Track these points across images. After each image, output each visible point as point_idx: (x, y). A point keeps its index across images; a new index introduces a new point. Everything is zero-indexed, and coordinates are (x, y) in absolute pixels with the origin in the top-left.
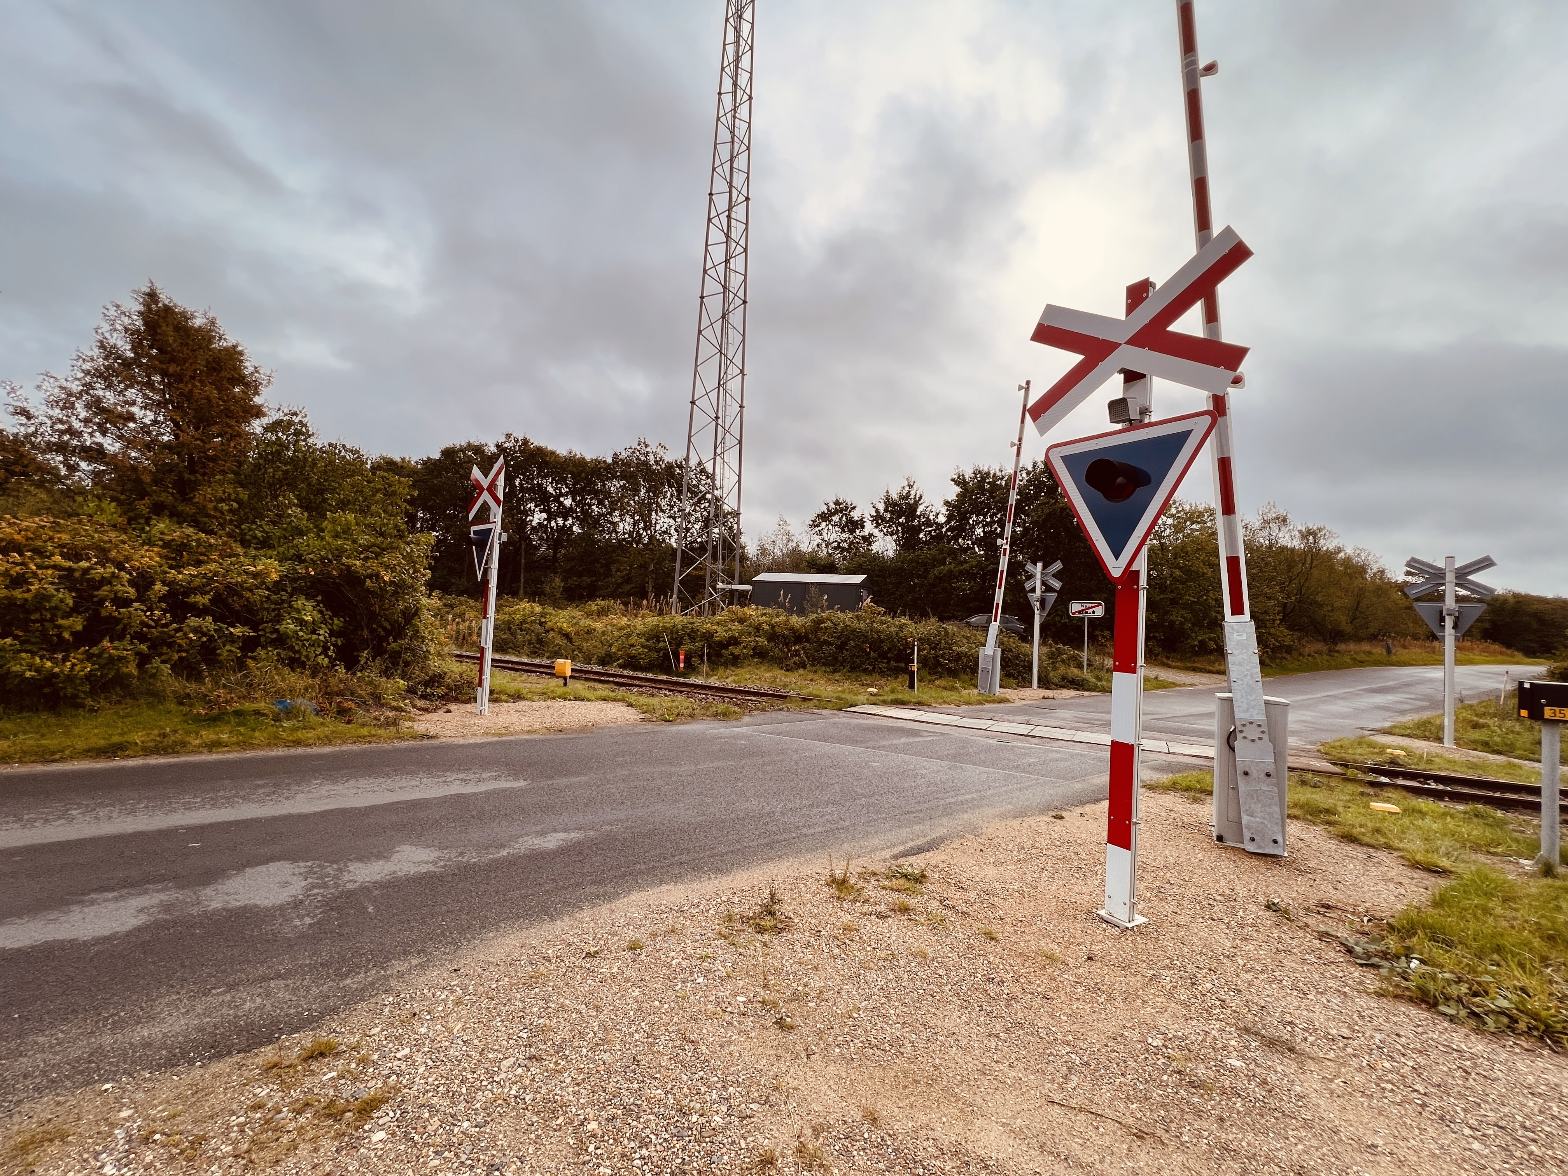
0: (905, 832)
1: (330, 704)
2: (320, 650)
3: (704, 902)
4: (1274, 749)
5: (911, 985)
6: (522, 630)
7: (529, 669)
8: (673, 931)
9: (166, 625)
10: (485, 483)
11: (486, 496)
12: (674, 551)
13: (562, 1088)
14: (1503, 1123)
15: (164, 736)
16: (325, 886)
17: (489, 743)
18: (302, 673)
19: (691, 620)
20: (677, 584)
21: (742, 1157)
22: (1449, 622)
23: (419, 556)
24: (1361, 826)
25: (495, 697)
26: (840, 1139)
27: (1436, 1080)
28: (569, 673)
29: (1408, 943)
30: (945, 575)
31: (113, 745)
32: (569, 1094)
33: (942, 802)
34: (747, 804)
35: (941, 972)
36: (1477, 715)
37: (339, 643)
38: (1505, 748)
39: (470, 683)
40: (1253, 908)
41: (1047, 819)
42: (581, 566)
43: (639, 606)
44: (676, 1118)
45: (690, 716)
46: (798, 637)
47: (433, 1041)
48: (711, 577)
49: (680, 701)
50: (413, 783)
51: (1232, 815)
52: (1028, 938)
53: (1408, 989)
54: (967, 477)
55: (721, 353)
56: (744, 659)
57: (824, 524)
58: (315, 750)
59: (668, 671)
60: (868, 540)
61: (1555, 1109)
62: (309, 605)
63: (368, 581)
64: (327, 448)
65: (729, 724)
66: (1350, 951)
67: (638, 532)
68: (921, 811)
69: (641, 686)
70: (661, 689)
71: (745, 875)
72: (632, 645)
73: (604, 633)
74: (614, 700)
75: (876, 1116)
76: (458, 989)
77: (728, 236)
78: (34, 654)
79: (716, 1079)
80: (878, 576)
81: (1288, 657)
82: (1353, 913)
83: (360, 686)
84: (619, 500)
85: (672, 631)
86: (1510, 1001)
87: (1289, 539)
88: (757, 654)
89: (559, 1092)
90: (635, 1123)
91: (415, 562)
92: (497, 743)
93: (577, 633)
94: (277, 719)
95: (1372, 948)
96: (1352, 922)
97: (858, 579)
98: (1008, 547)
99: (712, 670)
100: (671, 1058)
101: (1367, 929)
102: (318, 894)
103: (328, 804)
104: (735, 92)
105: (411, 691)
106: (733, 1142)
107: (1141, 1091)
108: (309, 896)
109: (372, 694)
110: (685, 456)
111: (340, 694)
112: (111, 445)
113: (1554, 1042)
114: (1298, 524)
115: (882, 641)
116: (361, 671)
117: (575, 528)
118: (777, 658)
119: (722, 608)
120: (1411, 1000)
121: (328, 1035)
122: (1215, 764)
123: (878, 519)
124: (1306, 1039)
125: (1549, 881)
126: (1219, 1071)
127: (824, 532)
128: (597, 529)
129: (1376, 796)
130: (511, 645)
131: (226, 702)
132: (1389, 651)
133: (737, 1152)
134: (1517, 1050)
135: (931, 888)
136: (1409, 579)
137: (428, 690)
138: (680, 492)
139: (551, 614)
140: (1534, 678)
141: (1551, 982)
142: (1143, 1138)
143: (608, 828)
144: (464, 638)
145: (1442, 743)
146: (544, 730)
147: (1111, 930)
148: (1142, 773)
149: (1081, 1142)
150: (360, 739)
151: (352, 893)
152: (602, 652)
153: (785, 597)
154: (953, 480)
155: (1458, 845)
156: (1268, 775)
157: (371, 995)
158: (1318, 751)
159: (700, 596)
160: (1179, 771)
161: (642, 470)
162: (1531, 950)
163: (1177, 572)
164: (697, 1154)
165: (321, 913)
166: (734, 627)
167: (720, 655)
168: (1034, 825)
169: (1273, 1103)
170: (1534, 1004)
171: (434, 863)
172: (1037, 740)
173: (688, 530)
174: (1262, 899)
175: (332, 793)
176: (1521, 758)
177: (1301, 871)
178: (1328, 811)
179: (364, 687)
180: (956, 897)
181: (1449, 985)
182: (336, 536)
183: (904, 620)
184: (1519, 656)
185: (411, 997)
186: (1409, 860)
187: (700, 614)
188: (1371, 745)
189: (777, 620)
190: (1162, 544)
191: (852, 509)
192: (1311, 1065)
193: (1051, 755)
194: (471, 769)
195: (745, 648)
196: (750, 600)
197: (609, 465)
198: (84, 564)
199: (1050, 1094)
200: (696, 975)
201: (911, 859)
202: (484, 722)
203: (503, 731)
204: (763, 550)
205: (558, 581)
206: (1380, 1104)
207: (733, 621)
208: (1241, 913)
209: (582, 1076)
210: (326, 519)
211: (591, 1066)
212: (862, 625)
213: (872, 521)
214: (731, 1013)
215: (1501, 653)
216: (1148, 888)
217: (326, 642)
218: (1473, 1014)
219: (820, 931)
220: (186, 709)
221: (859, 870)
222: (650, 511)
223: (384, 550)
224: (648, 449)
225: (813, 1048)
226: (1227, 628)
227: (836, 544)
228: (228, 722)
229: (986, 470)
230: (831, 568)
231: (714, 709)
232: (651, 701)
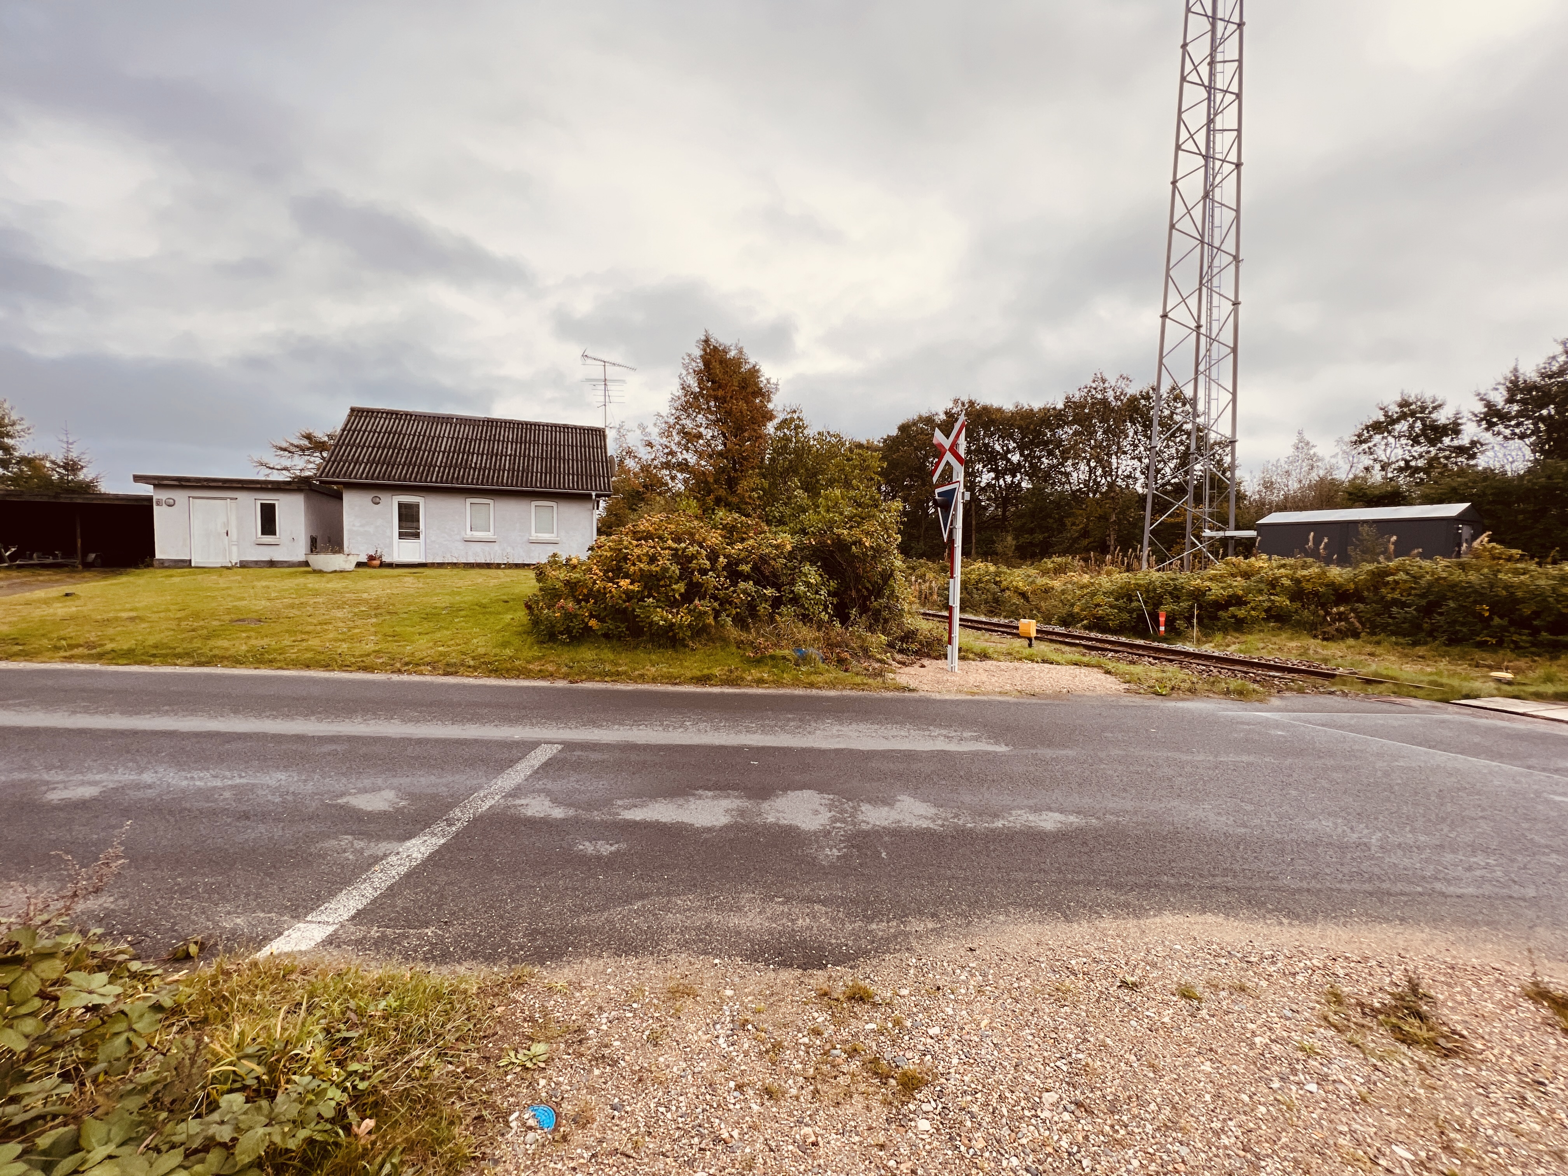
1: (832, 654)
6: (977, 589)
7: (990, 628)
9: (727, 589)
10: (947, 443)
11: (948, 457)
12: (1143, 498)
15: (731, 671)
17: (963, 701)
18: (811, 627)
19: (1173, 576)
20: (1147, 535)
23: (891, 523)
25: (964, 655)
28: (1034, 634)
31: (704, 676)
34: (1316, 825)
37: (835, 602)
39: (940, 641)
42: (1032, 522)
43: (1101, 562)
45: (1190, 690)
46: (1343, 595)
47: (962, 1029)
48: (1194, 523)
49: (1172, 672)
50: (903, 733)
55: (1203, 244)
56: (1253, 623)
57: (1378, 438)
58: (824, 693)
59: (1144, 635)
60: (1469, 450)
62: (813, 570)
63: (853, 548)
64: (817, 436)
65: (1248, 705)
67: (1095, 480)
69: (1115, 651)
70: (1142, 655)
72: (1098, 605)
73: (1063, 592)
74: (1087, 665)
76: (977, 973)
77: (1211, 89)
78: (663, 609)
80: (1494, 502)
83: (853, 640)
84: (1072, 447)
85: (1147, 589)
88: (1273, 617)
91: (888, 528)
93: (1034, 592)
94: (797, 664)
97: (1454, 509)
99: (1206, 636)
102: (840, 828)
103: (839, 742)
105: (891, 646)
108: (834, 828)
109: (861, 647)
110: (1154, 384)
111: (838, 645)
112: (692, 459)
115: (1519, 601)
116: (852, 626)
117: (1024, 484)
118: (1307, 622)
119: (1214, 560)
121: (864, 979)
123: (1491, 417)
127: (1379, 449)
128: (1048, 482)
131: (765, 648)
137: (905, 646)
139: (1005, 573)
143: (1113, 818)
144: (926, 597)
146: (1015, 693)
150: (855, 686)
152: (1064, 611)
153: (1317, 542)
157: (895, 949)
159: (1178, 547)
161: (1098, 409)
165: (845, 847)
166: (1235, 584)
167: (1216, 618)
171: (933, 820)
173: (1158, 471)
179: (855, 641)
182: (829, 510)
185: (932, 965)
187: (1183, 567)
189: (1305, 573)
191: (1435, 408)
194: (951, 726)
195: (1253, 609)
196: (1259, 548)
197: (1060, 411)
198: (683, 545)
200: (1302, 1077)
202: (956, 679)
203: (975, 690)
205: (1009, 540)
207: (1233, 575)
210: (820, 496)
213: (1479, 421)
217: (826, 601)
220: (742, 652)
222: (1109, 455)
223: (863, 518)
224: (1106, 385)
227: (1401, 464)
228: (767, 664)
230: (1394, 498)
231: (1224, 685)
232: (1132, 668)
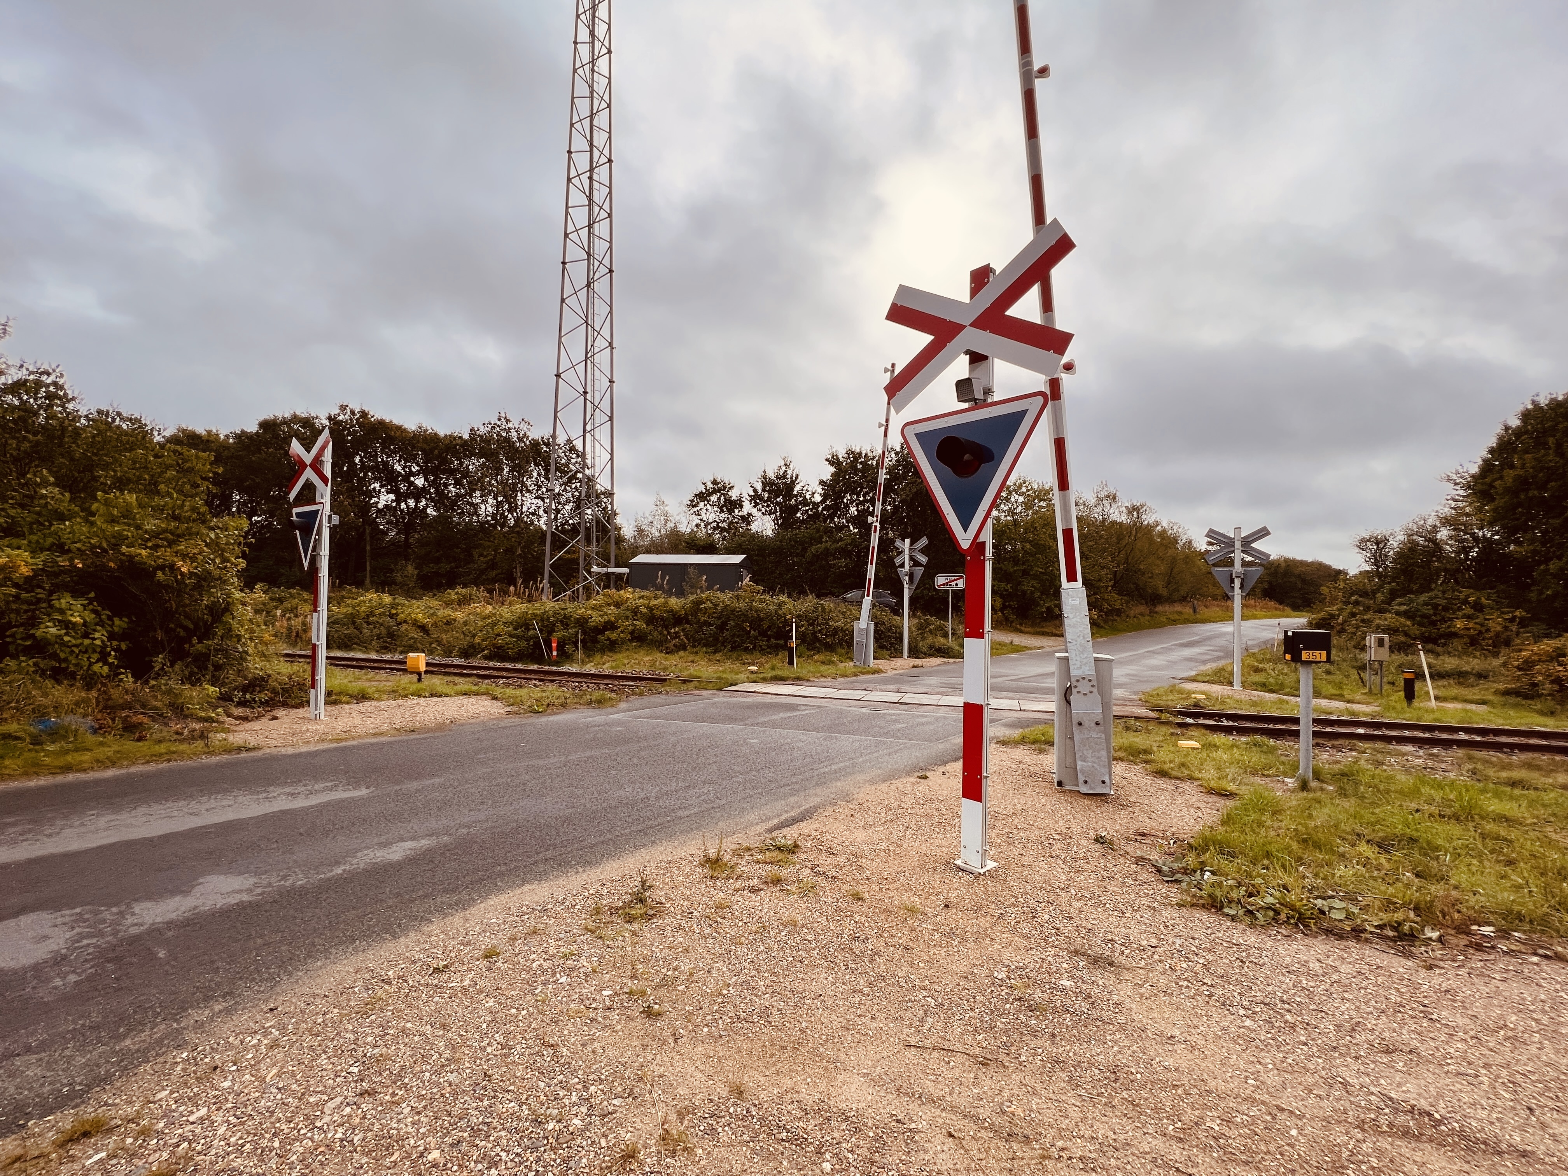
0: (780, 805)
1: (113, 720)
2: (95, 656)
3: (570, 898)
4: (1102, 700)
5: (781, 954)
6: (368, 623)
7: (376, 666)
8: (535, 932)
10: (308, 458)
11: (309, 474)
12: (543, 534)
13: (399, 1121)
14: (1267, 1000)
16: (101, 934)
17: (325, 751)
18: (72, 686)
19: (563, 606)
20: (547, 569)
21: (601, 1156)
22: (1237, 583)
23: (227, 543)
24: (1171, 762)
25: (333, 698)
26: (705, 1118)
27: (1220, 972)
28: (423, 668)
29: (1203, 858)
30: (821, 553)
32: (407, 1126)
33: (816, 773)
34: (621, 793)
35: (809, 937)
36: (1257, 661)
37: (124, 647)
38: (1277, 688)
39: (301, 686)
40: (1084, 842)
41: (912, 780)
42: (438, 551)
43: (506, 593)
44: (531, 1129)
45: (562, 705)
46: (678, 619)
47: (239, 1095)
48: (585, 560)
49: (551, 691)
50: (225, 803)
51: (1069, 760)
52: (892, 894)
53: (1201, 897)
54: (840, 457)
55: (587, 324)
56: (622, 644)
57: (702, 504)
58: (91, 775)
59: (540, 660)
60: (747, 519)
61: (1304, 982)
62: (78, 604)
63: (160, 574)
64: (94, 416)
65: (604, 711)
66: (1159, 871)
67: (502, 514)
68: (797, 783)
69: (507, 678)
70: (531, 679)
71: (615, 864)
72: (499, 635)
73: (466, 623)
74: (476, 694)
75: (742, 1089)
76: (273, 1030)
77: (590, 199)
79: (577, 1080)
80: (757, 555)
81: (1118, 619)
82: (1162, 838)
83: (155, 697)
84: (479, 479)
85: (543, 618)
86: (1275, 898)
87: (1118, 515)
88: (636, 638)
89: (396, 1125)
90: (484, 1143)
91: (223, 550)
92: (335, 749)
93: (435, 624)
94: (36, 741)
95: (1176, 866)
96: (1161, 846)
97: (737, 559)
98: (878, 524)
99: (588, 657)
100: (527, 1067)
101: (1172, 850)
102: (88, 945)
104: (593, 43)
105: (225, 698)
106: (593, 1142)
107: (987, 1022)
108: (75, 948)
109: (171, 705)
110: (552, 432)
111: (128, 706)
113: (1304, 926)
114: (1125, 501)
115: (762, 620)
116: (154, 679)
117: (429, 511)
118: (657, 641)
119: (598, 592)
120: (1203, 906)
121: (96, 1110)
122: (1055, 718)
123: (756, 498)
124: (1123, 952)
125: (1305, 794)
126: (1052, 993)
127: (703, 512)
128: (455, 511)
129: (1183, 735)
130: (356, 640)
132: (1195, 611)
133: (596, 1152)
134: (1279, 937)
135: (804, 857)
136: (1210, 548)
137: (248, 696)
138: (547, 471)
139: (403, 605)
140: (1298, 628)
141: (1304, 877)
142: (988, 1064)
143: (465, 831)
144: (297, 635)
145: (1233, 686)
146: (394, 732)
147: (966, 877)
148: (991, 731)
149: (933, 1078)
150: (157, 757)
151: (135, 940)
152: (465, 642)
153: (663, 579)
154: (827, 460)
155: (1241, 771)
156: (1097, 724)
157: (157, 1055)
158: (1140, 700)
159: (574, 580)
160: (1028, 726)
161: (504, 447)
162: (1290, 853)
163: (1028, 546)
164: (552, 1163)
165: (92, 967)
166: (610, 612)
167: (595, 641)
168: (901, 786)
169: (1095, 1013)
170: (1292, 897)
171: (249, 891)
172: (906, 707)
173: (558, 511)
174: (1092, 835)
175: (113, 824)
176: (1288, 695)
177: (1123, 806)
178: (1146, 752)
179: (159, 697)
180: (825, 862)
181: (1232, 890)
182: (113, 521)
183: (783, 598)
184: (1288, 610)
185: (212, 1048)
186: (1206, 788)
187: (574, 598)
188: (1180, 692)
189: (656, 602)
190: (1015, 521)
191: (730, 488)
192: (1127, 975)
193: (918, 720)
194: (300, 781)
195: (622, 632)
196: (627, 583)
197: (466, 441)
199: (908, 1038)
200: (558, 976)
201: (785, 831)
202: (321, 728)
203: (343, 736)
204: (640, 531)
205: (411, 569)
206: (1178, 1000)
207: (609, 605)
208: (1075, 848)
209: (423, 1103)
210: (96, 499)
211: (435, 1090)
212: (742, 605)
213: (751, 501)
214: (595, 1009)
215: (1276, 609)
216: (998, 835)
217: (104, 646)
218: (1250, 913)
219: (692, 913)
221: (734, 847)
222: (515, 491)
223: (179, 536)
224: (510, 425)
225: (681, 1031)
226: (1064, 594)
227: (715, 524)
229: (858, 450)
230: (710, 548)
231: (588, 697)
232: (519, 692)
